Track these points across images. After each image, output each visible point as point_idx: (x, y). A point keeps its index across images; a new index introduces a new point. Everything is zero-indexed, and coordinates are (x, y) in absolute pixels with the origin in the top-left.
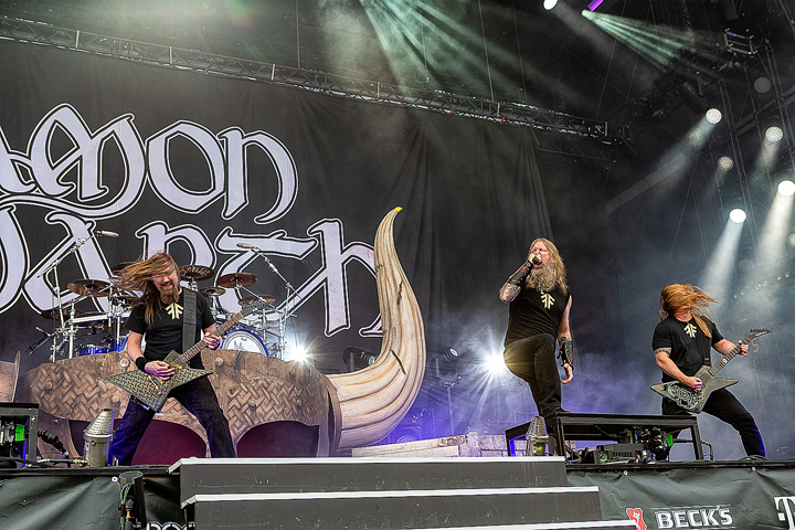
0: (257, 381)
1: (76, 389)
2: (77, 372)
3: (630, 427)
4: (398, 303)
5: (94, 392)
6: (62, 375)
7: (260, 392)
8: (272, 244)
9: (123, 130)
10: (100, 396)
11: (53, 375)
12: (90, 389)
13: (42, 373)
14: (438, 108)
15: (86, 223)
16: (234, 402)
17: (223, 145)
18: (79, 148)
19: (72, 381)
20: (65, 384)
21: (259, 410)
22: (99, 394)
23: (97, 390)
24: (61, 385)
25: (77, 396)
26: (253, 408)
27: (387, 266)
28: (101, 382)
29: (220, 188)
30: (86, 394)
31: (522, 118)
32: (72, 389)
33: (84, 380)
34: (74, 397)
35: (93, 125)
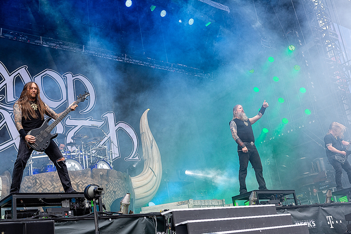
0: (115, 181)
1: (43, 187)
2: (43, 179)
3: (273, 194)
4: (152, 148)
5: (51, 188)
6: (36, 181)
7: (116, 186)
8: (87, 123)
9: (23, 72)
10: (54, 189)
11: (31, 181)
12: (49, 186)
13: (26, 180)
14: (148, 65)
15: (10, 113)
16: (108, 190)
17: (65, 79)
18: (5, 80)
19: (41, 183)
20: (37, 184)
21: (117, 193)
22: (54, 188)
23: (53, 186)
24: (36, 185)
25: (44, 189)
26: (115, 192)
27: (147, 133)
28: (54, 183)
29: (65, 99)
30: (48, 188)
31: (180, 70)
32: (41, 187)
33: (46, 183)
34: (42, 190)
35: (10, 70)
